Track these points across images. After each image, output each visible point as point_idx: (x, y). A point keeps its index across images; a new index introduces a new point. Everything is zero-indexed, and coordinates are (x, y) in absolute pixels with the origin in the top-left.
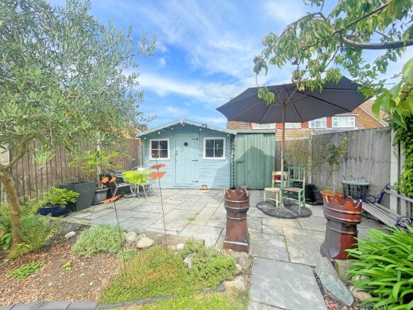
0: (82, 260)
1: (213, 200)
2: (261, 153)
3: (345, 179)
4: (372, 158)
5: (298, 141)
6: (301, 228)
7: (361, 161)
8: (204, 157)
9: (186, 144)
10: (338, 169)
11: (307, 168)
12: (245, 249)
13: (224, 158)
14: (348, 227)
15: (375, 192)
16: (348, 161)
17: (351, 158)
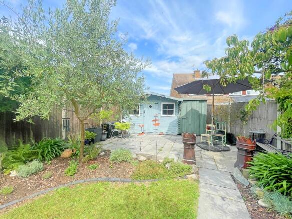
0: (116, 164)
1: (169, 141)
2: (198, 112)
3: (252, 130)
4: (267, 118)
5: (222, 106)
6: (224, 157)
7: (261, 120)
8: (162, 115)
9: (150, 107)
10: (247, 124)
11: (227, 123)
12: (194, 163)
13: (174, 115)
14: (248, 153)
15: (269, 138)
16: (253, 119)
17: (255, 118)
